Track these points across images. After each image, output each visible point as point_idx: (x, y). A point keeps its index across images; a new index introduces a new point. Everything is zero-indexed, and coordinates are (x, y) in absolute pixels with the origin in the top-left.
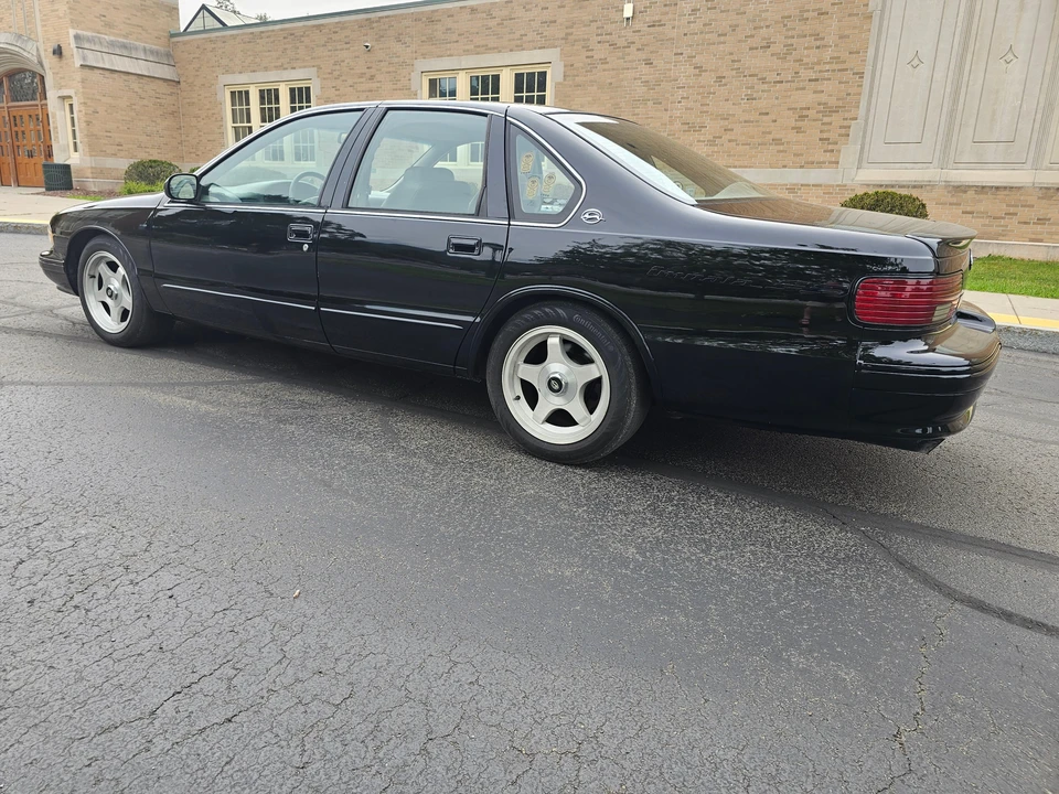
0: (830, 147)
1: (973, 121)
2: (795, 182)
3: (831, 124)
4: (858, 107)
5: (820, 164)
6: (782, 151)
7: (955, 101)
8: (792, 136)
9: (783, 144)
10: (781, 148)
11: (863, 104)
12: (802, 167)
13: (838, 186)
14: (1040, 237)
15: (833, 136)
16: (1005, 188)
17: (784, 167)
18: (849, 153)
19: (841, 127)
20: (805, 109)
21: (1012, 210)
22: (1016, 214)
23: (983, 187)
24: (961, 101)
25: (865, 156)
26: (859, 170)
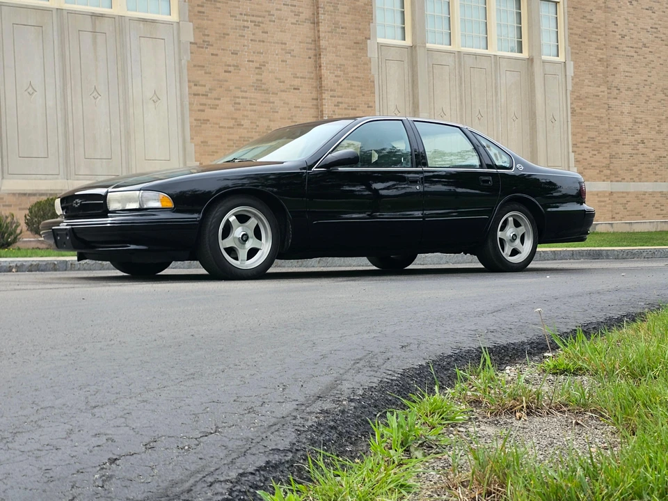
1: (81, 142)
25: (5, 168)
26: (4, 181)
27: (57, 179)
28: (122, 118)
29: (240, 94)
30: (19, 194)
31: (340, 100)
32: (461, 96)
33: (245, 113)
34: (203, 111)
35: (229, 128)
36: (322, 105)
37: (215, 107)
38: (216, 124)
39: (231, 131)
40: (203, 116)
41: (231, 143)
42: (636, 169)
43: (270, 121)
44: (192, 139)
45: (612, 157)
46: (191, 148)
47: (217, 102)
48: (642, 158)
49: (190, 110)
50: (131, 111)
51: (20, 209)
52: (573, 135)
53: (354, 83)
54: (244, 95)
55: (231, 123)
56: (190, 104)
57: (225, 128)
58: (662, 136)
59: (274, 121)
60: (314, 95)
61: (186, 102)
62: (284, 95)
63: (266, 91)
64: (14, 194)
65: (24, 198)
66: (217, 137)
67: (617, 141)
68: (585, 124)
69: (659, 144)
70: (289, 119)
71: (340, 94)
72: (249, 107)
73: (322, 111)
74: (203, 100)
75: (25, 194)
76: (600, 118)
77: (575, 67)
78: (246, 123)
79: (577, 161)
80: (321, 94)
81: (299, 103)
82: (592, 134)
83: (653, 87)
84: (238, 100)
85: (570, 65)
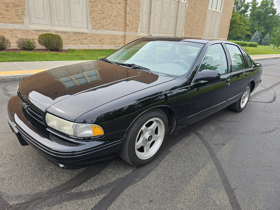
0: (20, 18)
1: (56, 15)
2: (11, 28)
3: (18, 10)
4: (25, 6)
5: (18, 23)
6: (3, 17)
7: (50, 8)
8: (5, 12)
9: (3, 15)
10: (3, 16)
11: (26, 5)
12: (12, 23)
13: (25, 30)
14: (75, 44)
15: (20, 14)
16: (66, 32)
17: (6, 23)
18: (26, 20)
19: (21, 12)
20: (8, 4)
21: (69, 38)
22: (70, 39)
23: (62, 32)
24: (52, 9)
25: (31, 21)
26: (31, 26)
27: (48, 26)
28: (68, 8)
29: (104, 3)
30: (36, 30)
31: (131, 8)
32: (161, 10)
33: (105, 9)
34: (93, 7)
35: (100, 14)
36: (126, 9)
37: (96, 7)
38: (97, 12)
39: (101, 15)
40: (93, 9)
41: (101, 18)
42: (196, 33)
43: (112, 12)
44: (89, 16)
45: (192, 30)
46: (89, 19)
47: (97, 5)
48: (198, 30)
49: (89, 7)
50: (71, 5)
51: (37, 35)
52: (185, 23)
53: (135, 3)
54: (105, 3)
55: (101, 12)
56: (89, 5)
57: (99, 13)
58: (203, 25)
59: (113, 13)
60: (124, 6)
61: (88, 5)
62: (116, 5)
63: (111, 3)
64: (35, 30)
65: (38, 32)
66: (97, 16)
67: (194, 25)
68: (188, 20)
69: (202, 27)
70: (117, 12)
71: (131, 6)
72: (106, 8)
73: (126, 11)
74: (93, 4)
75: (38, 30)
76: (191, 19)
77: (188, 5)
78: (105, 12)
79: (185, 30)
80: (126, 5)
81: (120, 8)
82: (189, 23)
83: (203, 12)
84: (103, 5)
85: (187, 4)
